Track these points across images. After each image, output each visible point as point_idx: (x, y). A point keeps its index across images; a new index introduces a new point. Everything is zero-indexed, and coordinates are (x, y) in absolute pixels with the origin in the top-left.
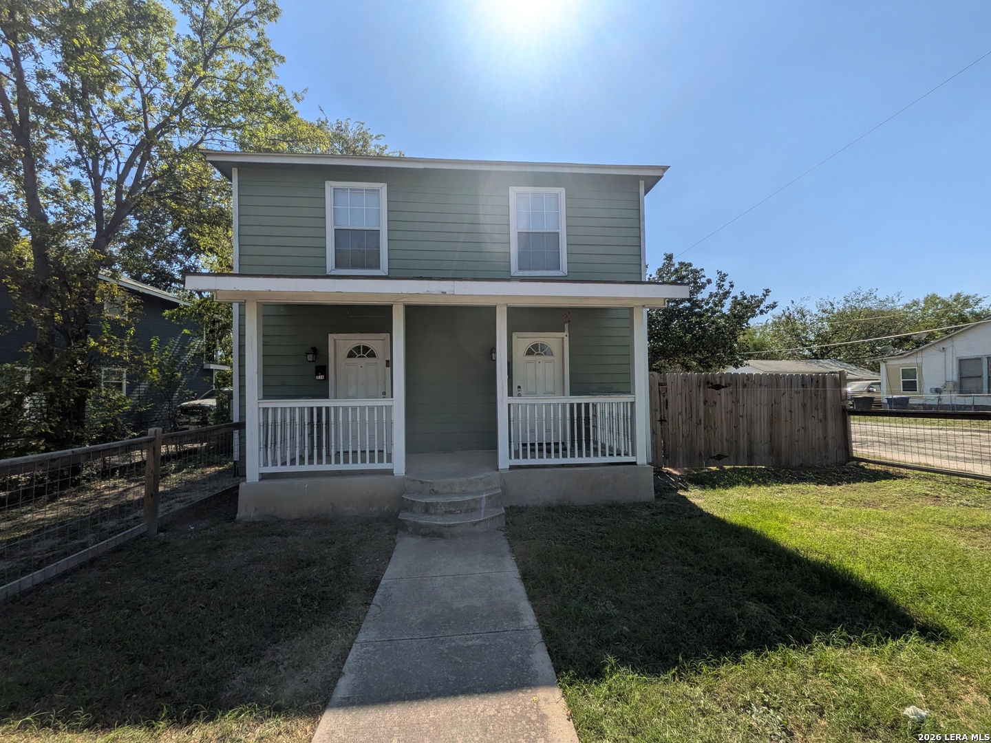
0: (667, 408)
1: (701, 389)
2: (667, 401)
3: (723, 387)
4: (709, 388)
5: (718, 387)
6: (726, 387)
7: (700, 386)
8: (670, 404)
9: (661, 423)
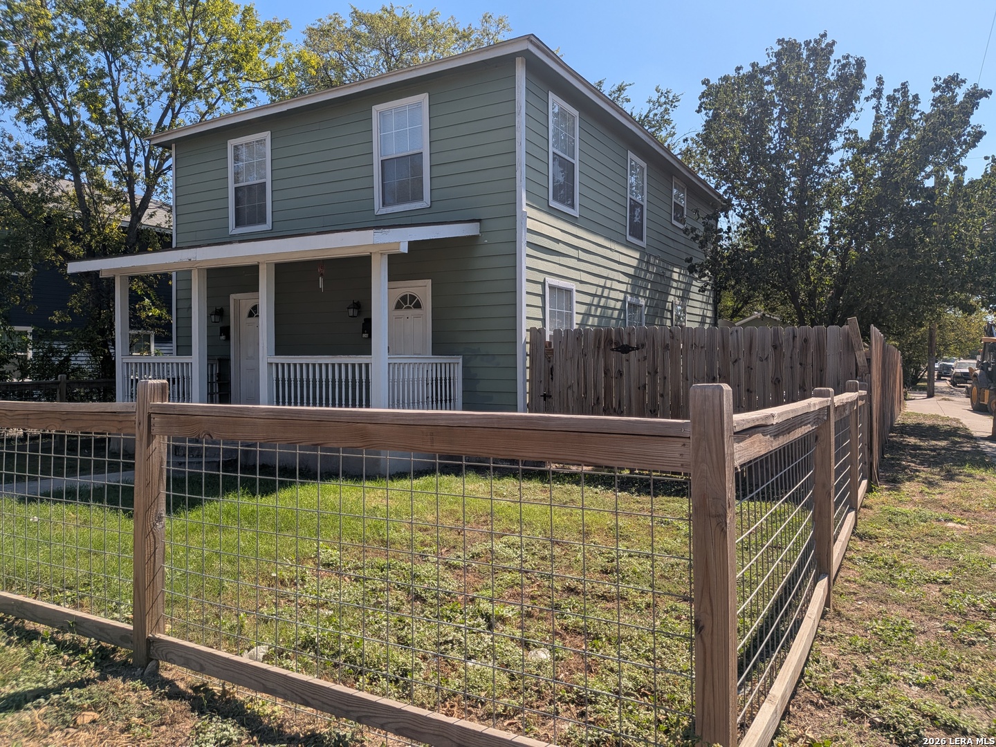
0: (552, 379)
1: (601, 352)
2: (552, 369)
3: (633, 349)
4: (612, 350)
5: (626, 349)
6: (638, 349)
7: (599, 348)
8: (557, 372)
9: (545, 400)
